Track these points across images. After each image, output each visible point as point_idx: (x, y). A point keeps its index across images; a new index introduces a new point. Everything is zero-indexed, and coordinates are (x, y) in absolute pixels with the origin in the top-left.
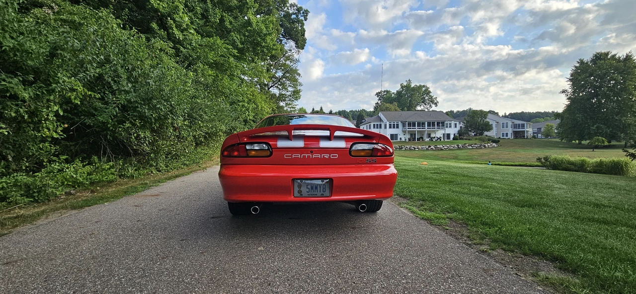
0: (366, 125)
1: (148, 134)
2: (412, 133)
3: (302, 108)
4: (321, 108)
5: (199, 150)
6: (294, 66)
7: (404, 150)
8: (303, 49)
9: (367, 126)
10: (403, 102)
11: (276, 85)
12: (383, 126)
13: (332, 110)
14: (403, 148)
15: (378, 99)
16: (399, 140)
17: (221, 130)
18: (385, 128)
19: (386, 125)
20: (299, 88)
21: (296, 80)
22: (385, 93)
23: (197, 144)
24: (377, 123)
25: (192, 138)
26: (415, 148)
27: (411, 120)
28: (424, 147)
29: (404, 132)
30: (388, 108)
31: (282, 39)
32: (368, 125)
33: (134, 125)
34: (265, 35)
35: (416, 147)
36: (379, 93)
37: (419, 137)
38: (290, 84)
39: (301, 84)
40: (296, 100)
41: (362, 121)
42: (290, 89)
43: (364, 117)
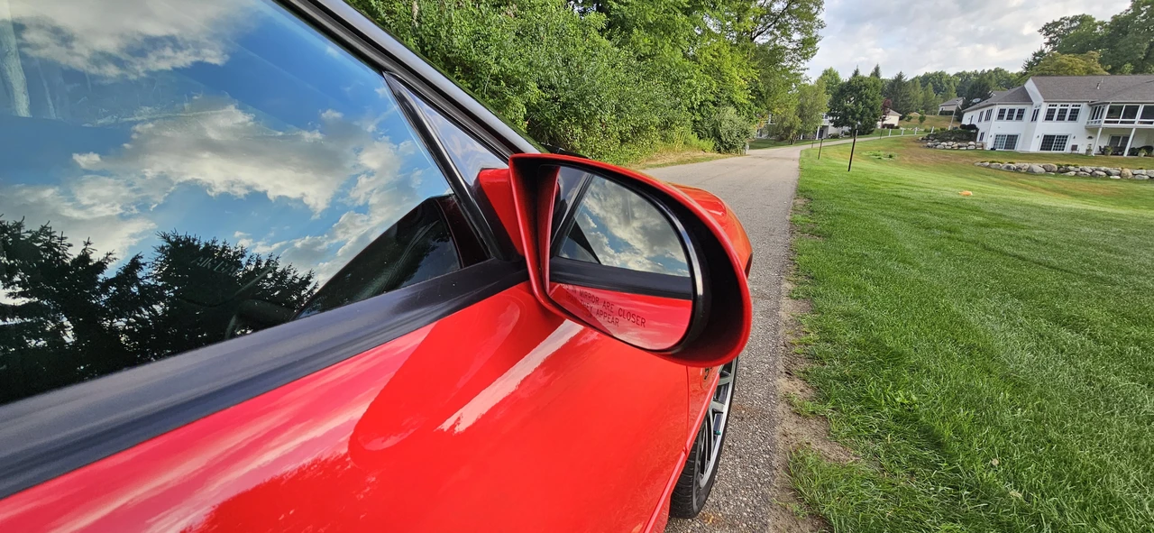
0: (979, 112)
1: (580, 130)
2: (1117, 134)
3: (831, 70)
5: (624, 148)
7: (1071, 177)
9: (982, 113)
10: (1121, 49)
11: (771, 29)
12: (1028, 115)
13: (904, 73)
14: (1069, 171)
15: (1047, 40)
16: (1068, 149)
17: (653, 123)
18: (1034, 118)
19: (1036, 113)
20: (815, 32)
21: (811, 18)
22: (1075, 24)
23: (622, 141)
24: (1012, 107)
25: (618, 134)
26: (1109, 174)
27: (1125, 100)
28: (1144, 172)
29: (1092, 132)
30: (1065, 65)
32: (985, 110)
33: (570, 121)
35: (1113, 171)
36: (1055, 24)
37: (1136, 146)
38: (797, 25)
39: (821, 25)
40: (804, 58)
41: (978, 100)
42: (796, 36)
43: (989, 89)
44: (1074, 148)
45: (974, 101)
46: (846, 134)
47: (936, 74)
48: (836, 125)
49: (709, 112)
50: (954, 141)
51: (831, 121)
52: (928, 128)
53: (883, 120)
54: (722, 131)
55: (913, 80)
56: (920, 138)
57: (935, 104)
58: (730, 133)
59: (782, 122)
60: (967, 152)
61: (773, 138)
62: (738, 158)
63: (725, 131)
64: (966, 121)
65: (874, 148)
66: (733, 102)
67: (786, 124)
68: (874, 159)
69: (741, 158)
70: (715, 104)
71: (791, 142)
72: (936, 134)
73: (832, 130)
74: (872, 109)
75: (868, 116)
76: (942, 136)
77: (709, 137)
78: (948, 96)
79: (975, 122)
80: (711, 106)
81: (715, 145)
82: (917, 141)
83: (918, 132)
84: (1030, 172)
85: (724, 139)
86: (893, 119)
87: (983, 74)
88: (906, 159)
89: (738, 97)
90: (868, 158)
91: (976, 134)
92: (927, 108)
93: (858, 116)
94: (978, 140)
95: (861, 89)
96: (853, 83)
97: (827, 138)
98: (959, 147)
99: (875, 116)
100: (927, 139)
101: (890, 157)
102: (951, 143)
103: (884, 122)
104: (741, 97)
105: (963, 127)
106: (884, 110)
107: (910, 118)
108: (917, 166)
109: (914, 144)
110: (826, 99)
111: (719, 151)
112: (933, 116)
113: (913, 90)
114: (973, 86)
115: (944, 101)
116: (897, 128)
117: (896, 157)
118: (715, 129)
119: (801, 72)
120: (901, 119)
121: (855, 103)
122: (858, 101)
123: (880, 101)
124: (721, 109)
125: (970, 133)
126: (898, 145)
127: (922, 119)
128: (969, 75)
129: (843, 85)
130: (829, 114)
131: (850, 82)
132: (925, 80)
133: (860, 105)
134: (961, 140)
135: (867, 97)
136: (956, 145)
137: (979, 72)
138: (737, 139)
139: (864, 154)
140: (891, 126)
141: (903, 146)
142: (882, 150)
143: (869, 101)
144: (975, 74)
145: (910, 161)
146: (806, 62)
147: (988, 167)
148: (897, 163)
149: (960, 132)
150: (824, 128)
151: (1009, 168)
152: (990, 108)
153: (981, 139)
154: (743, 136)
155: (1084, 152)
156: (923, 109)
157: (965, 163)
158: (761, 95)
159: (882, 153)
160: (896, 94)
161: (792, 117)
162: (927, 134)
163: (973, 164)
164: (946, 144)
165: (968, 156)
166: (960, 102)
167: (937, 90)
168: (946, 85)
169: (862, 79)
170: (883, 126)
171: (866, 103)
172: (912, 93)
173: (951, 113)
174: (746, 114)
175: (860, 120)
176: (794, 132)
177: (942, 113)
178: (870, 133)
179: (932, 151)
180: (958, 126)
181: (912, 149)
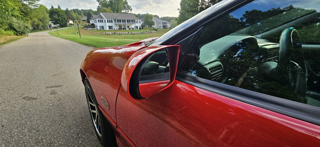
0: (93, 20)
2: (120, 25)
4: (59, 6)
7: (117, 35)
10: (113, 7)
13: (68, 9)
14: (116, 33)
15: (99, 4)
19: (105, 21)
24: (100, 19)
26: (122, 34)
27: (119, 18)
28: (126, 33)
29: (116, 25)
32: (95, 20)
37: (123, 28)
41: (92, 17)
44: (114, 28)
46: (59, 27)
47: (76, 9)
48: (54, 24)
50: (91, 28)
51: (52, 23)
52: (82, 24)
53: (69, 22)
54: (15, 27)
55: (71, 10)
56: (82, 27)
57: (80, 18)
58: (19, 28)
60: (95, 30)
62: (26, 37)
63: (17, 27)
64: (91, 23)
67: (36, 24)
68: (73, 34)
69: (28, 37)
72: (85, 26)
73: (53, 25)
74: (64, 19)
75: (64, 21)
76: (87, 27)
77: (10, 30)
79: (93, 23)
81: (14, 33)
84: (109, 34)
85: (18, 30)
86: (71, 22)
90: (71, 34)
93: (60, 21)
94: (96, 27)
98: (93, 29)
99: (66, 21)
100: (84, 28)
101: (78, 33)
102: (90, 28)
103: (69, 23)
105: (91, 24)
106: (68, 19)
107: (76, 22)
110: (47, 15)
111: (17, 35)
112: (81, 21)
113: (72, 13)
114: (87, 13)
115: (82, 17)
118: (11, 26)
120: (73, 22)
121: (58, 17)
123: (66, 17)
125: (93, 26)
127: (79, 22)
130: (51, 20)
132: (74, 11)
133: (60, 17)
135: (61, 15)
136: (92, 29)
138: (24, 30)
139: (69, 32)
140: (72, 24)
142: (74, 31)
146: (38, 2)
147: (101, 34)
150: (50, 25)
151: (105, 34)
152: (96, 19)
153: (97, 27)
154: (26, 28)
155: (116, 29)
156: (77, 19)
163: (98, 33)
165: (96, 32)
166: (87, 18)
167: (78, 14)
168: (80, 13)
169: (55, 9)
170: (70, 24)
171: (62, 17)
173: (85, 20)
175: (62, 22)
176: (41, 26)
177: (83, 20)
178: (66, 26)
179: (86, 31)
180: (90, 24)
181: (81, 30)
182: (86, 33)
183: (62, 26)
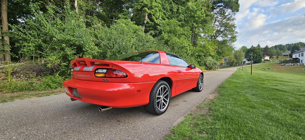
0: (298, 54)
3: (244, 46)
4: (259, 45)
6: (231, 23)
8: (238, 11)
9: (299, 54)
11: (221, 35)
13: (268, 45)
20: (235, 35)
21: (233, 31)
31: (224, 9)
32: (301, 53)
34: (196, 11)
38: (229, 33)
39: (237, 33)
40: (233, 42)
41: (297, 50)
42: (229, 36)
43: (299, 48)
45: (295, 51)
47: (279, 45)
48: (248, 60)
49: (202, 58)
50: (291, 63)
51: (246, 60)
52: (280, 60)
54: (207, 64)
55: (271, 47)
56: (278, 63)
57: (281, 53)
58: (210, 64)
59: (230, 61)
60: (297, 66)
61: (228, 65)
62: (214, 71)
63: (208, 64)
64: (294, 57)
65: (262, 67)
66: (211, 55)
67: (232, 61)
68: (263, 70)
69: (216, 71)
70: (204, 56)
71: (234, 66)
72: (284, 61)
73: (247, 62)
74: (259, 55)
75: (258, 57)
76: (286, 62)
77: (203, 65)
78: (285, 51)
79: (298, 57)
80: (203, 57)
81: (205, 68)
82: (277, 64)
83: (277, 61)
85: (208, 66)
86: (267, 58)
87: (295, 44)
88: (275, 69)
89: (212, 54)
90: (261, 70)
91: (299, 61)
92: (278, 55)
93: (255, 58)
94: (300, 62)
95: (254, 50)
96: (252, 49)
97: (246, 64)
98: (294, 65)
99: (261, 57)
100: (281, 63)
101: (269, 69)
102: (290, 64)
103: (264, 59)
104: (213, 54)
105: (294, 59)
106: (264, 55)
107: (273, 58)
108: (280, 71)
109: (276, 65)
110: (243, 54)
111: (207, 69)
112: (281, 57)
113: (272, 50)
114: (293, 47)
115: (284, 52)
116: (269, 60)
117: (271, 69)
118: (205, 63)
119: (233, 46)
120: (270, 58)
121: (253, 54)
122: (254, 54)
123: (262, 53)
124: (207, 57)
125: (296, 60)
126: (271, 65)
127: (277, 58)
128: (290, 45)
129: (248, 49)
130: (245, 58)
131: (250, 49)
132: (276, 47)
133: (255, 54)
134: (294, 63)
135: (257, 52)
136: (292, 64)
137: (294, 43)
138: (213, 66)
139: (259, 68)
140: (267, 60)
141: (273, 65)
142: (266, 67)
143: (258, 53)
144: (293, 44)
145: (277, 70)
148: (272, 71)
149: (293, 60)
150: (244, 62)
152: (302, 52)
153: (302, 62)
154: (215, 65)
156: (277, 55)
157: (298, 70)
158: (220, 53)
159: (265, 68)
160: (266, 51)
161: (233, 59)
162: (280, 62)
163: (301, 70)
164: (288, 64)
165: (298, 68)
166: (290, 52)
167: (280, 49)
168: (283, 48)
169: (254, 47)
170: (264, 60)
171: (257, 54)
172: (272, 51)
173: (287, 55)
174: (216, 58)
175: (256, 59)
176: (235, 63)
177: (284, 55)
178: (260, 62)
179: (284, 66)
180: (291, 59)
181: (276, 66)
182: (281, 70)
183: (255, 62)
